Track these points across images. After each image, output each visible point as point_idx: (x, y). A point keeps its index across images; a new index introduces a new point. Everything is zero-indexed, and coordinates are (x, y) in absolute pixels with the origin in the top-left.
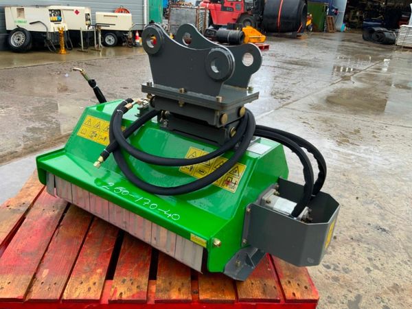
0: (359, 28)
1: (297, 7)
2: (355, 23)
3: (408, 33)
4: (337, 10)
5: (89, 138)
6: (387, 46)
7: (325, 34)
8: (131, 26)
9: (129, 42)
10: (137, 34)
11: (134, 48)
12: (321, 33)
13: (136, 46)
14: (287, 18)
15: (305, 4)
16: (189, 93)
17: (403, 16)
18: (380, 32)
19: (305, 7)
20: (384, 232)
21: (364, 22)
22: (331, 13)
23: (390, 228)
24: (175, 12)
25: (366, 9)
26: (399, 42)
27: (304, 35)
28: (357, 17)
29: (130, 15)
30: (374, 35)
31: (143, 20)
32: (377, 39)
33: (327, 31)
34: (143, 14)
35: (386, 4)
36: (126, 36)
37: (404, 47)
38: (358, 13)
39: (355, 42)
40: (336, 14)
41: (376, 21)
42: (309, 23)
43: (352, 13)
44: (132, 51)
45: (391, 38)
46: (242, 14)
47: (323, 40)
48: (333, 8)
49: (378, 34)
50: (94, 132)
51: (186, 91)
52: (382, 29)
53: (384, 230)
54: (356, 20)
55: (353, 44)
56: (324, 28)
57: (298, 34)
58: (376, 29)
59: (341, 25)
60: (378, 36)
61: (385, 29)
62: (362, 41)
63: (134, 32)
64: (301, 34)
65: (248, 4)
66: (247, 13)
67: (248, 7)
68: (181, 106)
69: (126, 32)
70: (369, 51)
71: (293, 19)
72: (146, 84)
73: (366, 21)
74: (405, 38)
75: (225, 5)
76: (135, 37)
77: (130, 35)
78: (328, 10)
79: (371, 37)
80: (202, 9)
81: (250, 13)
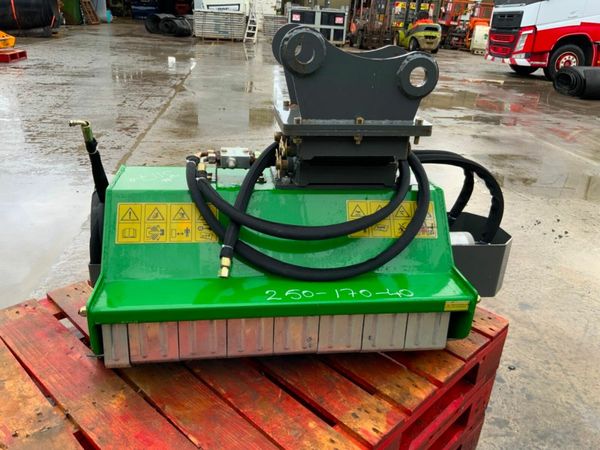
0: (127, 15)
2: (119, 9)
3: (204, 19)
5: (151, 241)
6: (182, 39)
7: (86, 27)
12: (81, 27)
18: (167, 19)
21: (133, 7)
26: (197, 32)
27: (61, 31)
30: (161, 25)
32: (167, 30)
33: (88, 23)
37: (206, 39)
39: (141, 36)
41: (147, 5)
45: (185, 27)
49: (167, 23)
50: (154, 229)
56: (82, 19)
58: (161, 16)
59: (105, 14)
60: (167, 26)
61: (173, 16)
62: (147, 34)
64: (56, 30)
68: (357, 143)
71: (38, 6)
73: (135, 5)
74: (203, 27)
79: (157, 27)
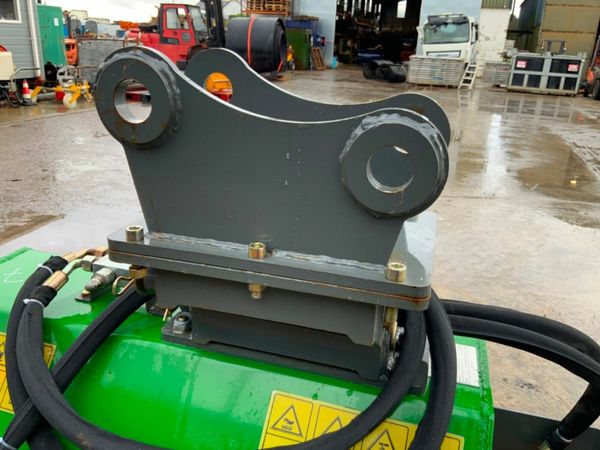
0: (354, 62)
1: (272, 36)
2: (347, 56)
3: (420, 65)
4: (323, 38)
6: (396, 85)
7: (312, 72)
8: (13, 72)
9: (12, 99)
10: (26, 85)
11: (22, 108)
12: (308, 72)
13: (25, 104)
14: (260, 51)
15: (282, 32)
16: (281, 256)
17: (405, 44)
18: (385, 66)
19: (283, 36)
20: (533, 391)
21: (359, 54)
22: (316, 44)
23: (536, 378)
24: (87, 47)
25: (358, 37)
26: (411, 78)
27: (287, 75)
28: (349, 48)
29: (9, 54)
30: (378, 71)
31: (33, 62)
32: (382, 76)
33: (315, 69)
34: (32, 52)
35: (380, 30)
36: (7, 90)
37: (419, 85)
38: (349, 43)
39: (356, 82)
40: (323, 44)
41: (373, 52)
42: (290, 58)
43: (341, 43)
44: (20, 114)
45: (400, 73)
46: (193, 48)
47: (314, 82)
48: (318, 36)
49: (384, 69)
51: (269, 251)
52: (387, 62)
53: (530, 386)
54: (347, 52)
55: (354, 85)
56: (310, 64)
57: (279, 74)
58: (380, 63)
59: (331, 60)
60: (383, 72)
61: (391, 63)
62: (364, 79)
63: (19, 82)
64: (282, 74)
65: (200, 33)
66: (200, 46)
67: (201, 38)
68: (256, 296)
69: (5, 82)
70: (374, 93)
71: (269, 53)
72: (123, 238)
73: (362, 52)
74: (417, 73)
75: (164, 35)
76: (21, 91)
77: (13, 87)
78: (312, 39)
79: (374, 74)
80: (131, 41)
81: (204, 45)
